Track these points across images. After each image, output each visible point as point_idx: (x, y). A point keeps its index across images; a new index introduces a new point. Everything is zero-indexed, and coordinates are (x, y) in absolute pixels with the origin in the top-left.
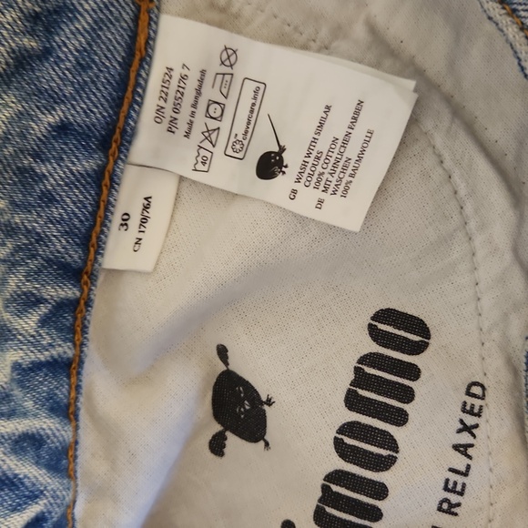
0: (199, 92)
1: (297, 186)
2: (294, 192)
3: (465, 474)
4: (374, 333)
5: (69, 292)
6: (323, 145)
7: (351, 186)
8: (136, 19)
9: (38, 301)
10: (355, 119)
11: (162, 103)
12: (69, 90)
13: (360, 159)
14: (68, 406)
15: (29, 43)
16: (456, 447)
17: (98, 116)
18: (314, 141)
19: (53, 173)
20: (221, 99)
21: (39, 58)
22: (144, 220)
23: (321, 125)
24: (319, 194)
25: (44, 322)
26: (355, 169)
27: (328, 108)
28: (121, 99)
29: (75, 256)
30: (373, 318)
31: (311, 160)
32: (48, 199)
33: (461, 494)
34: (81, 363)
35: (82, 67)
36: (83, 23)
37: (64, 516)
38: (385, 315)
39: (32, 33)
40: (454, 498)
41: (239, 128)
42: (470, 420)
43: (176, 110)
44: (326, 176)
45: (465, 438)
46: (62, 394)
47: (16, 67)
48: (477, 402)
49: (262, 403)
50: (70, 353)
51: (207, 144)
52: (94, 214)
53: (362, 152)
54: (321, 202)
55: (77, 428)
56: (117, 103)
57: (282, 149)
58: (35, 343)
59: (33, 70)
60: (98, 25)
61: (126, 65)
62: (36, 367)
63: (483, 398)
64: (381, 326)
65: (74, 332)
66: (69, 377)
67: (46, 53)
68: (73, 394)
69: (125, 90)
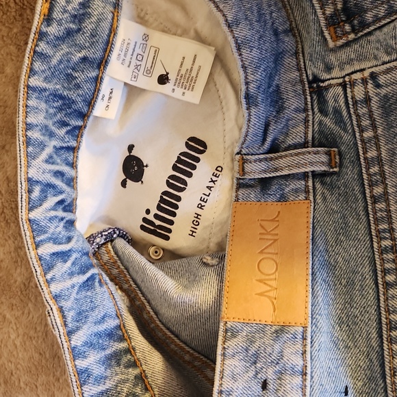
0: (134, 50)
1: (174, 87)
2: (174, 89)
3: (208, 196)
4: (187, 145)
5: (80, 123)
6: (183, 72)
7: (195, 87)
8: (113, 19)
9: (67, 125)
10: (194, 62)
11: (120, 52)
12: (87, 44)
13: (197, 77)
14: (73, 163)
15: (73, 26)
16: (207, 187)
17: (99, 55)
18: (180, 70)
19: (80, 77)
20: (142, 54)
21: (76, 32)
22: (110, 98)
23: (182, 64)
24: (183, 90)
25: (68, 132)
26: (196, 80)
27: (184, 58)
28: (107, 49)
29: (85, 109)
30: (188, 140)
31: (179, 77)
32: (78, 86)
33: (206, 202)
34: (79, 148)
35: (93, 36)
36: (94, 19)
37: (72, 202)
38: (192, 139)
39: (74, 22)
40: (203, 204)
41: (149, 65)
42: (214, 179)
43: (125, 55)
44: (185, 84)
45: (211, 184)
46: (70, 159)
47: (67, 35)
48: (219, 173)
49: (144, 166)
50: (75, 145)
51: (136, 70)
52: (94, 94)
53: (198, 74)
54: (184, 93)
55: (77, 172)
56: (105, 50)
57: (168, 74)
58: (62, 140)
59: (73, 36)
60: (99, 20)
61: (109, 36)
62: (62, 148)
63: (221, 171)
64: (190, 143)
65: (78, 137)
66: (74, 153)
67: (79, 30)
68: (75, 159)
69: (108, 46)
